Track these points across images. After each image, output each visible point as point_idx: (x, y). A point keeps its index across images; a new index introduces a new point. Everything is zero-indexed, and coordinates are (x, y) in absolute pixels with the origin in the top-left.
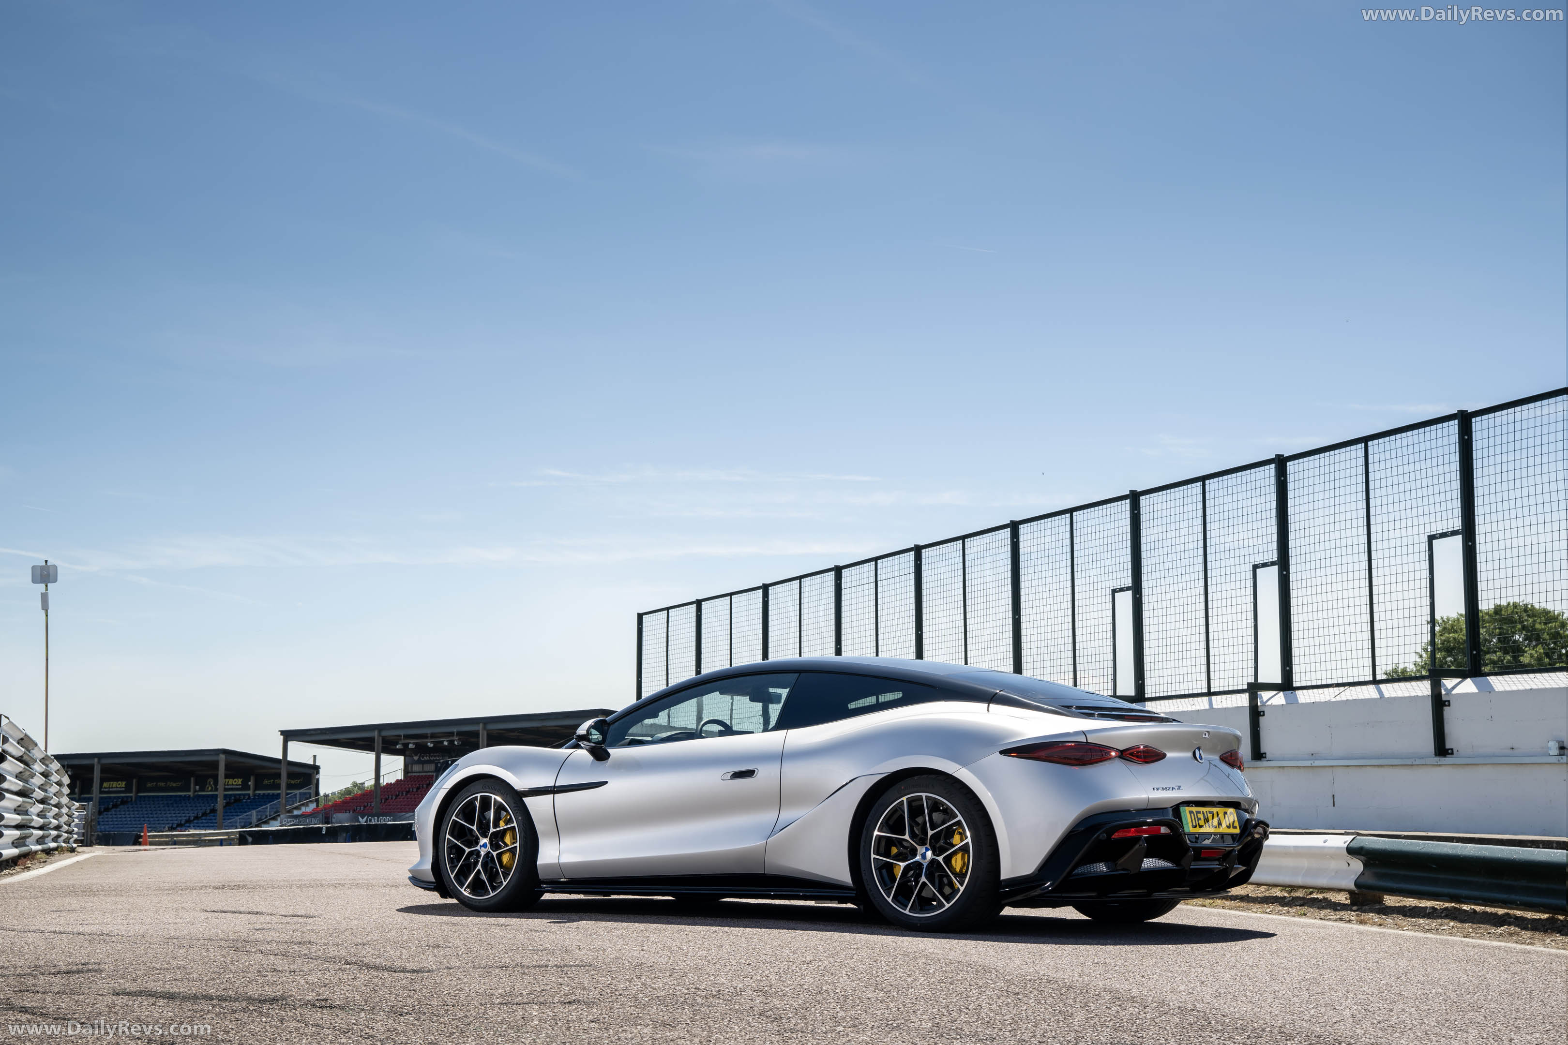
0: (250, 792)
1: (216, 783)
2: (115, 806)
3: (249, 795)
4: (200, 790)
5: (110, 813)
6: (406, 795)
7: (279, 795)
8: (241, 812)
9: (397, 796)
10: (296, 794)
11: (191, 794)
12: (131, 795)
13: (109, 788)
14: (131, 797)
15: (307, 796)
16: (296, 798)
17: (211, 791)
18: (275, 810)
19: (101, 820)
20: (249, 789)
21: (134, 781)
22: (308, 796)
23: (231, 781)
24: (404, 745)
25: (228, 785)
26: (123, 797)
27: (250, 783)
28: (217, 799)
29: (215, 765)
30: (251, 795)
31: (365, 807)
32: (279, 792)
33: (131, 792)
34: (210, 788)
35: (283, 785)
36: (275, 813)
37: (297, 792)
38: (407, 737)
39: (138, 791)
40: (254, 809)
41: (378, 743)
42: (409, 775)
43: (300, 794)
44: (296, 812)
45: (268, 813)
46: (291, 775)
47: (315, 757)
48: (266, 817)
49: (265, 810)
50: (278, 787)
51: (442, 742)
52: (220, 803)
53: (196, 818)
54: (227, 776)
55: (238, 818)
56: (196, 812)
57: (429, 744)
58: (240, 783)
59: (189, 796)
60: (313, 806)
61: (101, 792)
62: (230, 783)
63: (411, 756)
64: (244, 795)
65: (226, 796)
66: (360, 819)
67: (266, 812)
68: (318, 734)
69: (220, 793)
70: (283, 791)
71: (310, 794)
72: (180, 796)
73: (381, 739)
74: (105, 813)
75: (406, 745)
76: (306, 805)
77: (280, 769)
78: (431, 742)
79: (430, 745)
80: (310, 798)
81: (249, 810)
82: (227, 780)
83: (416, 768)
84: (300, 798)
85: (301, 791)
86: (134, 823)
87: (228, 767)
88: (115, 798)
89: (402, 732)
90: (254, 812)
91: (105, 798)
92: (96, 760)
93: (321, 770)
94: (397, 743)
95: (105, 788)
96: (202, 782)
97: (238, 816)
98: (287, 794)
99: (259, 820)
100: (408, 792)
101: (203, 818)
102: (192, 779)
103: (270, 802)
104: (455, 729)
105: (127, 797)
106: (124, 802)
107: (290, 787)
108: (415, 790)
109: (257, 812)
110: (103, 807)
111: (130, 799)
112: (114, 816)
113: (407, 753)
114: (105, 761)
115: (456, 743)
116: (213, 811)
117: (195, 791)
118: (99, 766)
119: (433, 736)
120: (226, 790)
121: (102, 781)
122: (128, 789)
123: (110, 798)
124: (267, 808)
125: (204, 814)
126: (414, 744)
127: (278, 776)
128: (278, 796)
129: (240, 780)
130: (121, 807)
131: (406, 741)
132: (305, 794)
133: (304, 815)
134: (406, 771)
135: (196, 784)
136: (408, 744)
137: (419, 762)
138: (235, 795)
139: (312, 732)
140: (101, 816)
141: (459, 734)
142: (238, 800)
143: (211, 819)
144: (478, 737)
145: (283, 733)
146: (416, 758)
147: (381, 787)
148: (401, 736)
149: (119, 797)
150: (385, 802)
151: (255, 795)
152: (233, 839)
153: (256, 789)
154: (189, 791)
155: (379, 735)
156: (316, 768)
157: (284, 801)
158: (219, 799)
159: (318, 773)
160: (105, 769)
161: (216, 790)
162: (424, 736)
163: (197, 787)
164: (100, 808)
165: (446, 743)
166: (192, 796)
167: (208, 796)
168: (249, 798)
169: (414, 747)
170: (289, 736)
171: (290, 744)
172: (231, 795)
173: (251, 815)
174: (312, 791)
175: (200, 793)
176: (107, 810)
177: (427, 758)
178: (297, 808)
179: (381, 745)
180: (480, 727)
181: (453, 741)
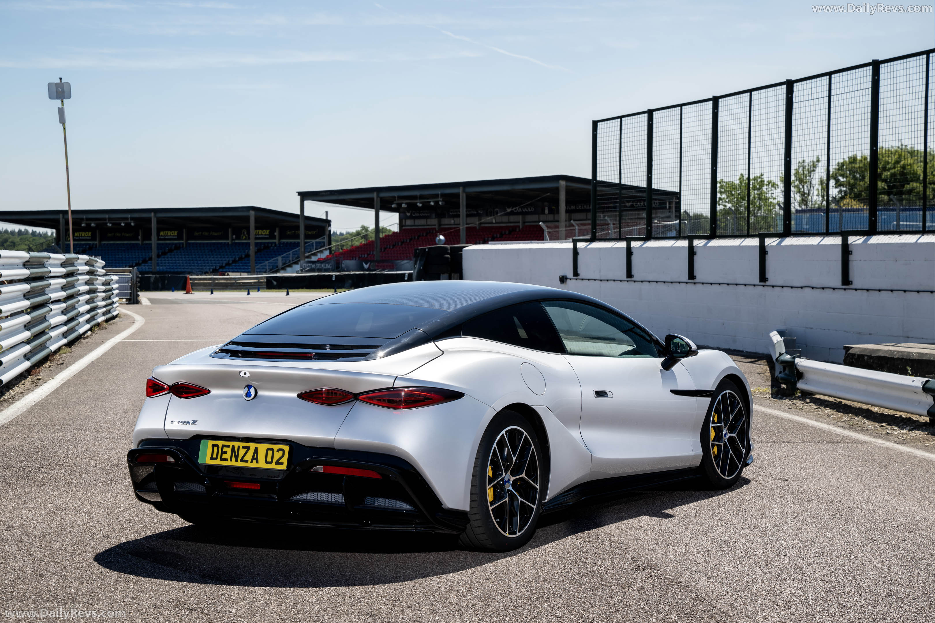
0: (276, 241)
1: (249, 233)
2: (171, 251)
3: (275, 243)
4: (237, 239)
5: (166, 256)
6: (401, 245)
7: (299, 243)
8: (269, 257)
9: (394, 246)
10: (313, 243)
11: (229, 241)
12: (182, 242)
13: (165, 236)
14: (183, 243)
15: (321, 245)
16: (313, 246)
17: (245, 239)
18: (296, 256)
19: (160, 262)
20: (275, 238)
21: (184, 230)
22: (323, 244)
23: (260, 232)
24: (398, 204)
25: (258, 235)
26: (176, 244)
27: (275, 234)
28: (249, 247)
29: (247, 219)
30: (277, 243)
31: (368, 255)
32: (299, 241)
33: (182, 239)
34: (244, 237)
35: (302, 236)
36: (297, 258)
37: (314, 241)
38: (400, 198)
39: (188, 239)
40: (279, 255)
41: (377, 202)
42: (404, 228)
43: (316, 243)
44: (314, 259)
45: (291, 259)
46: (307, 228)
47: (327, 213)
48: (290, 262)
49: (288, 257)
50: (298, 237)
51: (430, 202)
52: (252, 250)
53: (234, 261)
54: (257, 228)
55: (267, 262)
56: (234, 257)
57: (418, 204)
58: (268, 233)
59: (228, 243)
60: (327, 253)
61: (159, 239)
62: (260, 233)
63: (405, 213)
64: (272, 243)
65: (256, 244)
66: (364, 265)
67: (289, 257)
68: (327, 195)
69: (252, 241)
70: (302, 240)
71: (324, 243)
72: (221, 243)
73: (379, 199)
74: (163, 256)
75: (399, 205)
76: (321, 252)
77: (299, 223)
78: (420, 203)
79: (420, 205)
80: (324, 246)
81: (276, 256)
82: (258, 231)
83: (409, 222)
84: (316, 246)
85: (318, 240)
86: (185, 265)
87: (257, 220)
88: (170, 244)
89: (396, 194)
90: (280, 258)
91: (163, 244)
92: (152, 214)
93: (332, 224)
94: (392, 203)
95: (162, 236)
96: (238, 232)
97: (267, 260)
98: (306, 243)
99: (284, 264)
100: (402, 243)
101: (240, 262)
102: (230, 230)
103: (292, 249)
104: (439, 192)
105: (180, 244)
106: (178, 247)
107: (307, 237)
108: (408, 241)
109: (282, 257)
110: (160, 251)
111: (181, 246)
112: (170, 259)
113: (401, 210)
114: (160, 215)
115: (440, 203)
116: (248, 256)
117: (233, 240)
118: (156, 219)
119: (422, 197)
120: (256, 239)
121: (159, 230)
122: (180, 237)
123: (166, 244)
124: (290, 254)
125: (241, 259)
126: (406, 204)
127: (297, 228)
128: (298, 245)
129: (268, 231)
130: (175, 251)
131: (400, 202)
132: (320, 243)
133: (319, 261)
134: (401, 225)
135: (233, 234)
136: (401, 204)
137: (411, 217)
138: (264, 243)
139: (324, 193)
140: (160, 259)
141: (443, 195)
142: (267, 247)
143: (245, 263)
144: (459, 198)
145: (300, 194)
146: (408, 214)
147: (381, 238)
148: (395, 197)
149: (173, 244)
150: (384, 251)
151: (280, 243)
152: (262, 282)
153: (281, 238)
154: (228, 239)
155: (378, 196)
156: (328, 222)
157: (303, 250)
158: (251, 247)
159: (330, 225)
160: (160, 221)
161: (249, 239)
162: (414, 197)
163: (234, 237)
164: (158, 253)
165: (432, 203)
166: (230, 243)
167: (243, 243)
168: (276, 245)
169: (406, 206)
170: (305, 196)
171: (306, 203)
172: (261, 243)
173: (277, 260)
174: (326, 240)
175: (237, 241)
176: (164, 254)
177: (418, 215)
178: (315, 254)
179: (379, 204)
180: (460, 190)
181: (438, 202)
